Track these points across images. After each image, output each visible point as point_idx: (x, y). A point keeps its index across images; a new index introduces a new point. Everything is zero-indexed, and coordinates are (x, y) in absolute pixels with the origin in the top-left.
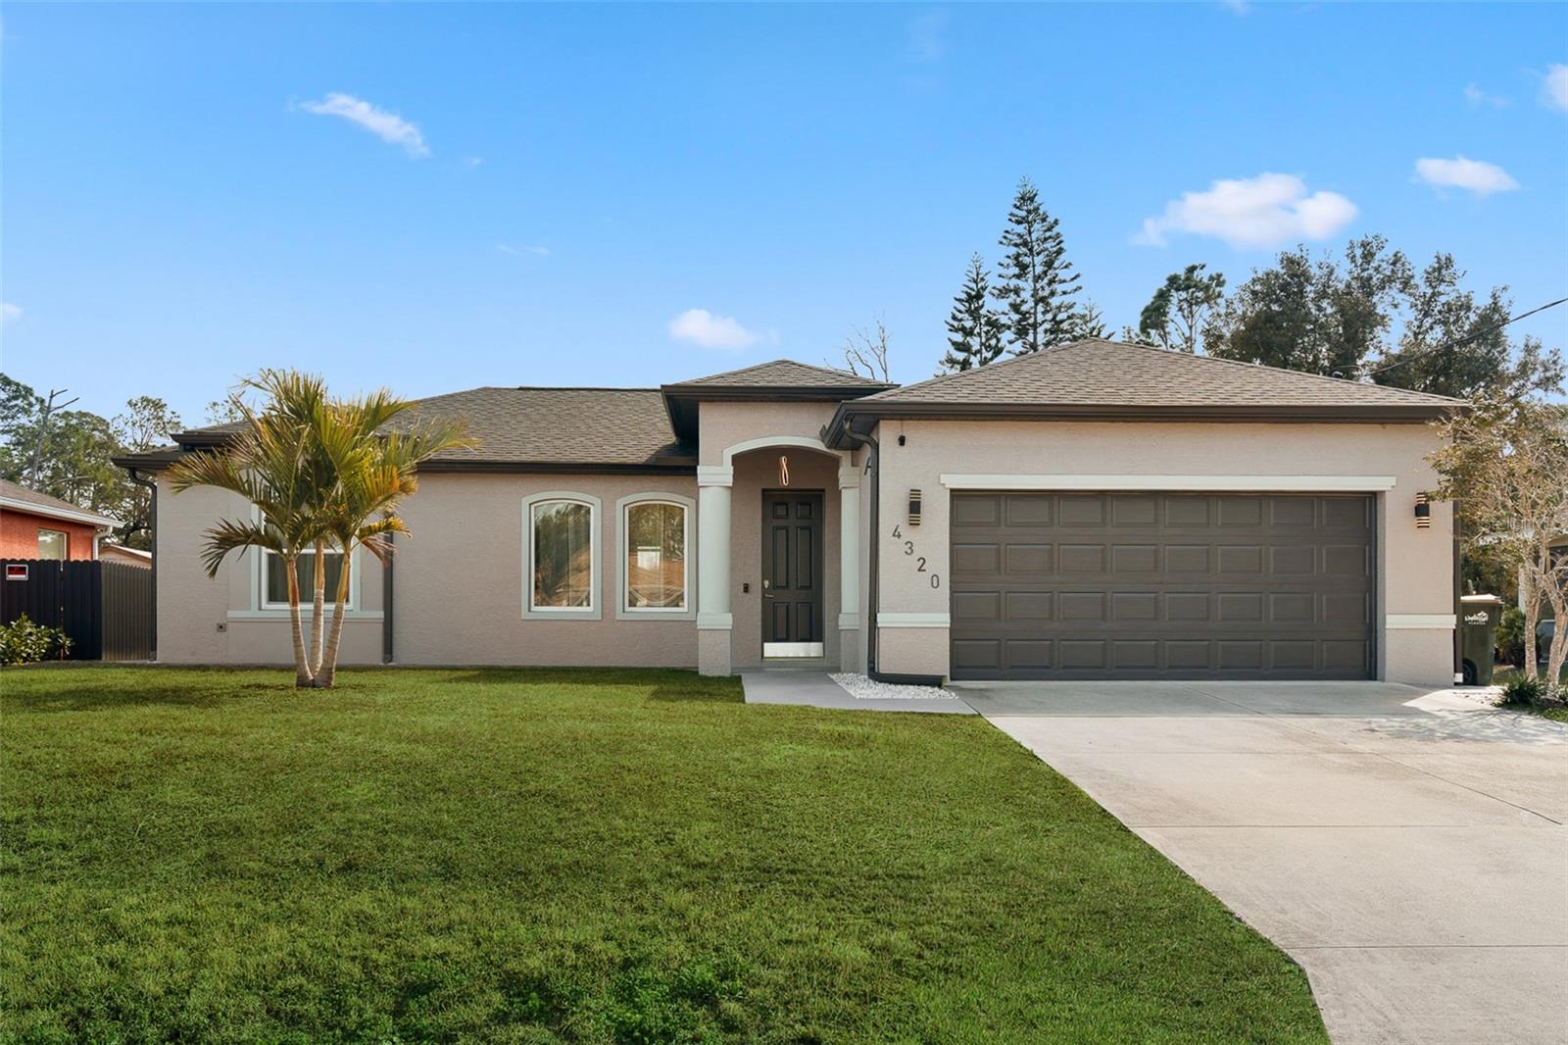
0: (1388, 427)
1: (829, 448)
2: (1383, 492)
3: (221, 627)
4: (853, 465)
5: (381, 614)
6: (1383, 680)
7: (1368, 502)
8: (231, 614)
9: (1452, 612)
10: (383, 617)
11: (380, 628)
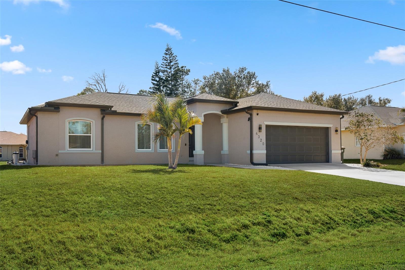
0: (331, 115)
1: (222, 114)
2: (331, 127)
3: (57, 155)
4: (227, 118)
5: (101, 151)
6: (331, 163)
7: (327, 129)
8: (60, 151)
9: (340, 149)
10: (101, 152)
11: (100, 155)
